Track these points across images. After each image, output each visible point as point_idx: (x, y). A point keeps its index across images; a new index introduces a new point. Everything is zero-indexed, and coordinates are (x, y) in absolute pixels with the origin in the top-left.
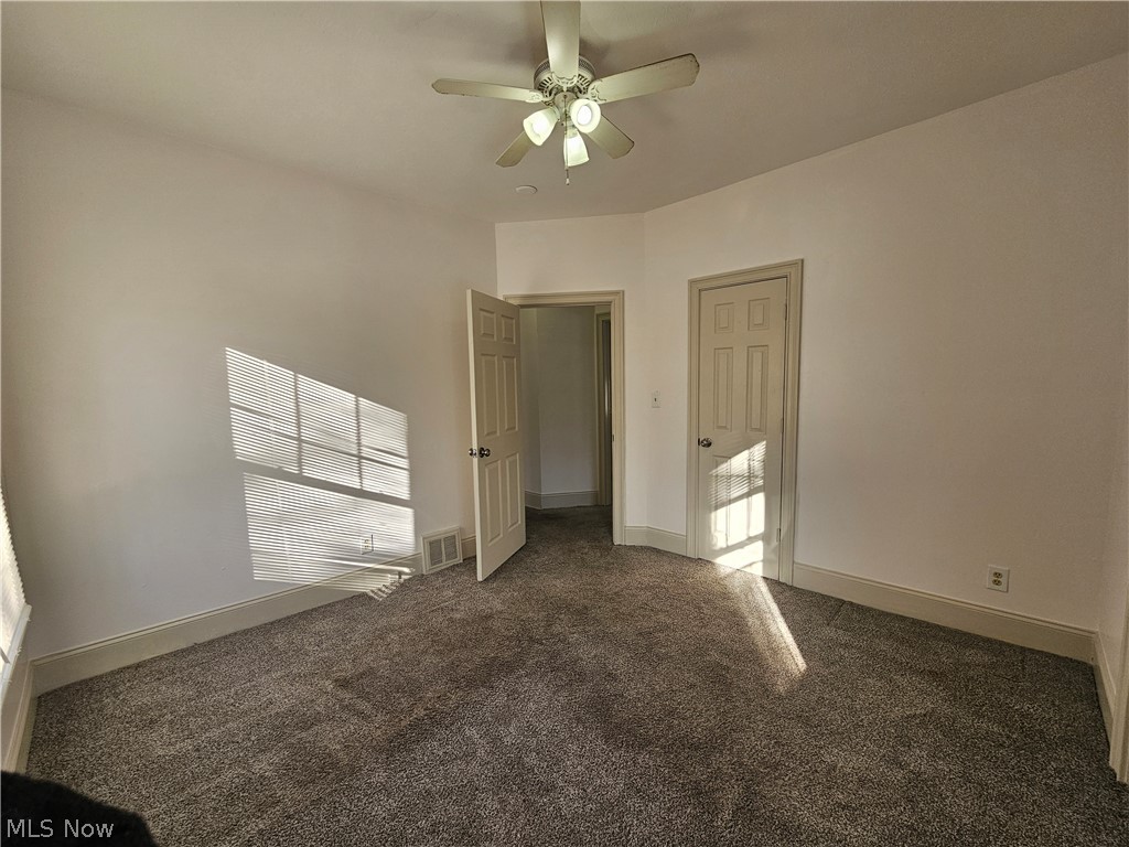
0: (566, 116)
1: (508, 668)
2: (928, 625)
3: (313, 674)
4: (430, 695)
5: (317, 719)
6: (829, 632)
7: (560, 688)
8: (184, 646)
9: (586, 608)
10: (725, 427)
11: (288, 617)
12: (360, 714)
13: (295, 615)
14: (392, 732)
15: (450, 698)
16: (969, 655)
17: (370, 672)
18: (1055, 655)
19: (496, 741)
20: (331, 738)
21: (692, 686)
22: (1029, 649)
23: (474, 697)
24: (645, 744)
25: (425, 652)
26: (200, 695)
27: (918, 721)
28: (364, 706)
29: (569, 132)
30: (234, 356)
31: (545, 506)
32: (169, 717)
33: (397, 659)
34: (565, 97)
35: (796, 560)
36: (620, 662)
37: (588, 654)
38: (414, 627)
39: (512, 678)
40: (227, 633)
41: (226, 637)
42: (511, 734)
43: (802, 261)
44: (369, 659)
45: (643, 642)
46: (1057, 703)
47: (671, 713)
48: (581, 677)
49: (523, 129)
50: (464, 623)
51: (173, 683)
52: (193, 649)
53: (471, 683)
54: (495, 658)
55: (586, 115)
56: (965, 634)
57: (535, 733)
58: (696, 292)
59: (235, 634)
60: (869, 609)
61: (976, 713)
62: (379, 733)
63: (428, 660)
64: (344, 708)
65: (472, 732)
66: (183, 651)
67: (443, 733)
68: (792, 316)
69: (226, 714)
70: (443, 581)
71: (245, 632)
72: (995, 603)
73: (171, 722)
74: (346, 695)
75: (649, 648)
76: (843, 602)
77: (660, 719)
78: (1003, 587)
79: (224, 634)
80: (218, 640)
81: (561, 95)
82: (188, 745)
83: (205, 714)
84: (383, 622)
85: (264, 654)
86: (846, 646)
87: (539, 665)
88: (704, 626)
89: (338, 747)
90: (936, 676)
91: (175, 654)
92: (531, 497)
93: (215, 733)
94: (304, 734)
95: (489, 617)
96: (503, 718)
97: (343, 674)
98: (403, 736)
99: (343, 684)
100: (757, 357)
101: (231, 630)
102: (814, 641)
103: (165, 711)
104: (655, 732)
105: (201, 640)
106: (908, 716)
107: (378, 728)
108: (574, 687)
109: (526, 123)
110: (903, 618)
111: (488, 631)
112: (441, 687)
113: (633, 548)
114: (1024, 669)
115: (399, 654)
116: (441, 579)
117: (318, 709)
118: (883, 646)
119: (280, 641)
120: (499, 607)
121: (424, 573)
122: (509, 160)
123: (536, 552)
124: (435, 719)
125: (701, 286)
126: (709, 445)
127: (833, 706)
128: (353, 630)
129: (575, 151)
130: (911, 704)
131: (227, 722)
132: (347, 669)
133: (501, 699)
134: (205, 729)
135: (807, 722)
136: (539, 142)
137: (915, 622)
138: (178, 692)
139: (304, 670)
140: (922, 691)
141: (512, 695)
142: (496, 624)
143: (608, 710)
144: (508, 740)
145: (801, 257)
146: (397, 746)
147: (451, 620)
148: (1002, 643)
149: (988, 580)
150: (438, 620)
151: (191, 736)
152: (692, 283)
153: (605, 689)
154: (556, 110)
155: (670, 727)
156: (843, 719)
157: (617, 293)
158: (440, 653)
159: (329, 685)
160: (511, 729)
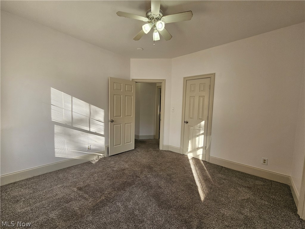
0: (155, 26)
1: (130, 184)
2: (246, 174)
3: (71, 186)
4: (106, 192)
5: (71, 200)
6: (220, 175)
7: (145, 191)
8: (30, 177)
9: (152, 167)
10: (192, 118)
11: (64, 169)
12: (85, 198)
13: (66, 168)
14: (94, 204)
15: (112, 193)
16: (258, 182)
17: (88, 185)
18: (279, 183)
19: (126, 207)
20: (75, 206)
21: (183, 190)
22: (273, 181)
23: (120, 193)
24: (170, 207)
25: (105, 180)
26: (34, 192)
27: (246, 201)
28: (86, 196)
29: (155, 31)
30: (53, 90)
31: (140, 138)
32: (23, 199)
33: (96, 182)
34: (155, 20)
35: (210, 155)
36: (162, 183)
37: (153, 181)
38: (102, 172)
39: (131, 187)
40: (44, 173)
41: (44, 174)
42: (130, 205)
43: (215, 73)
44: (88, 181)
45: (169, 177)
46: (282, 196)
47: (177, 198)
48: (151, 187)
49: (142, 29)
50: (117, 171)
51: (25, 188)
52: (33, 178)
53: (119, 189)
54: (126, 182)
55: (160, 26)
56: (256, 176)
57: (138, 204)
58: (185, 81)
59: (47, 173)
60: (230, 169)
61: (261, 199)
62: (90, 204)
63: (106, 182)
64: (79, 196)
65: (119, 204)
66: (30, 178)
67: (110, 204)
68: (211, 88)
69: (42, 198)
70: (111, 159)
71: (50, 173)
72: (264, 168)
73: (24, 201)
74: (81, 193)
75: (170, 179)
76: (223, 167)
77: (174, 200)
78: (266, 164)
79: (43, 174)
80: (41, 175)
81: (153, 20)
82: (29, 208)
83: (35, 198)
84: (93, 170)
85: (56, 180)
86: (225, 179)
87: (139, 184)
88: (186, 173)
89: (77, 209)
90: (249, 188)
91: (27, 179)
92: (137, 136)
93: (38, 204)
94: (67, 205)
95: (124, 170)
96: (128, 200)
97: (80, 186)
98: (98, 205)
99: (80, 189)
100: (202, 99)
101: (46, 172)
102: (216, 178)
103: (22, 197)
104: (173, 204)
105: (35, 175)
106: (243, 199)
107: (90, 202)
108: (149, 190)
109: (143, 27)
110: (239, 172)
111: (124, 173)
112: (110, 190)
113: (165, 151)
114: (272, 186)
115: (97, 180)
116: (110, 158)
117: (71, 196)
118: (235, 179)
119: (61, 176)
120: (127, 167)
121: (105, 156)
122: (137, 39)
123: (138, 151)
124: (108, 200)
125: (187, 79)
126: (187, 123)
127: (222, 196)
128: (83, 173)
129: (156, 37)
130: (243, 196)
131: (42, 201)
132: (81, 184)
133: (127, 194)
134: (34, 203)
135: (215, 201)
136: (146, 33)
137: (242, 173)
138: (27, 191)
139: (68, 185)
140: (246, 192)
141: (131, 192)
142: (126, 172)
143: (159, 197)
144: (130, 206)
145: (215, 72)
146: (95, 209)
147: (113, 170)
148: (265, 179)
149: (262, 162)
150: (109, 170)
151: (30, 205)
152: (184, 78)
153: (158, 191)
154: (152, 24)
155: (177, 202)
156: (225, 200)
157: (163, 80)
158: (110, 180)
159: (75, 189)
160: (131, 203)
